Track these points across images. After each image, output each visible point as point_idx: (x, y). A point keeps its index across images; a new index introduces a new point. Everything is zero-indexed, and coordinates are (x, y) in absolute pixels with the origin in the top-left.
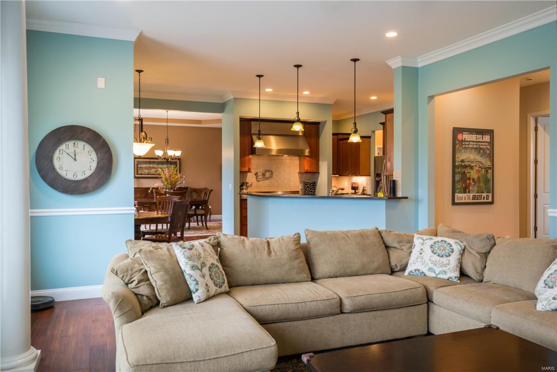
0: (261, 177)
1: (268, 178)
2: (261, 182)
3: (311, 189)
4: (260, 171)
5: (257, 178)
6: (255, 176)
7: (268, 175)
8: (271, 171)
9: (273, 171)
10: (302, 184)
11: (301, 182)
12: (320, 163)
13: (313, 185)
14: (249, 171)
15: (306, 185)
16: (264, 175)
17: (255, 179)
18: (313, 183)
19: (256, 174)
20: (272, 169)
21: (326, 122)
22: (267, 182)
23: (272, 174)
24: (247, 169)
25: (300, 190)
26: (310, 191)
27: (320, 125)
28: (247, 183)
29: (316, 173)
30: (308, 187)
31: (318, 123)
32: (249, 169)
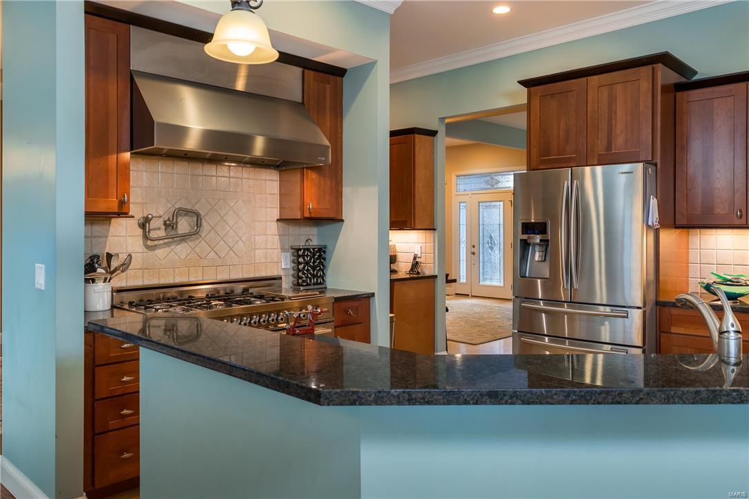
0: (162, 233)
1: (184, 238)
2: (160, 253)
3: (314, 269)
4: (160, 211)
5: (146, 237)
6: (140, 231)
7: (184, 225)
8: (198, 215)
9: (202, 213)
10: (289, 255)
11: (283, 250)
12: (347, 191)
13: (320, 256)
14: (122, 212)
15: (303, 256)
16: (170, 225)
17: (140, 241)
18: (320, 250)
19: (144, 224)
20: (197, 208)
21: (375, 63)
22: (182, 250)
23: (199, 224)
24: (112, 204)
25: (282, 273)
26: (314, 276)
27: (346, 79)
28: (109, 256)
29: (330, 219)
30: (307, 263)
31: (339, 72)
32: (122, 203)
